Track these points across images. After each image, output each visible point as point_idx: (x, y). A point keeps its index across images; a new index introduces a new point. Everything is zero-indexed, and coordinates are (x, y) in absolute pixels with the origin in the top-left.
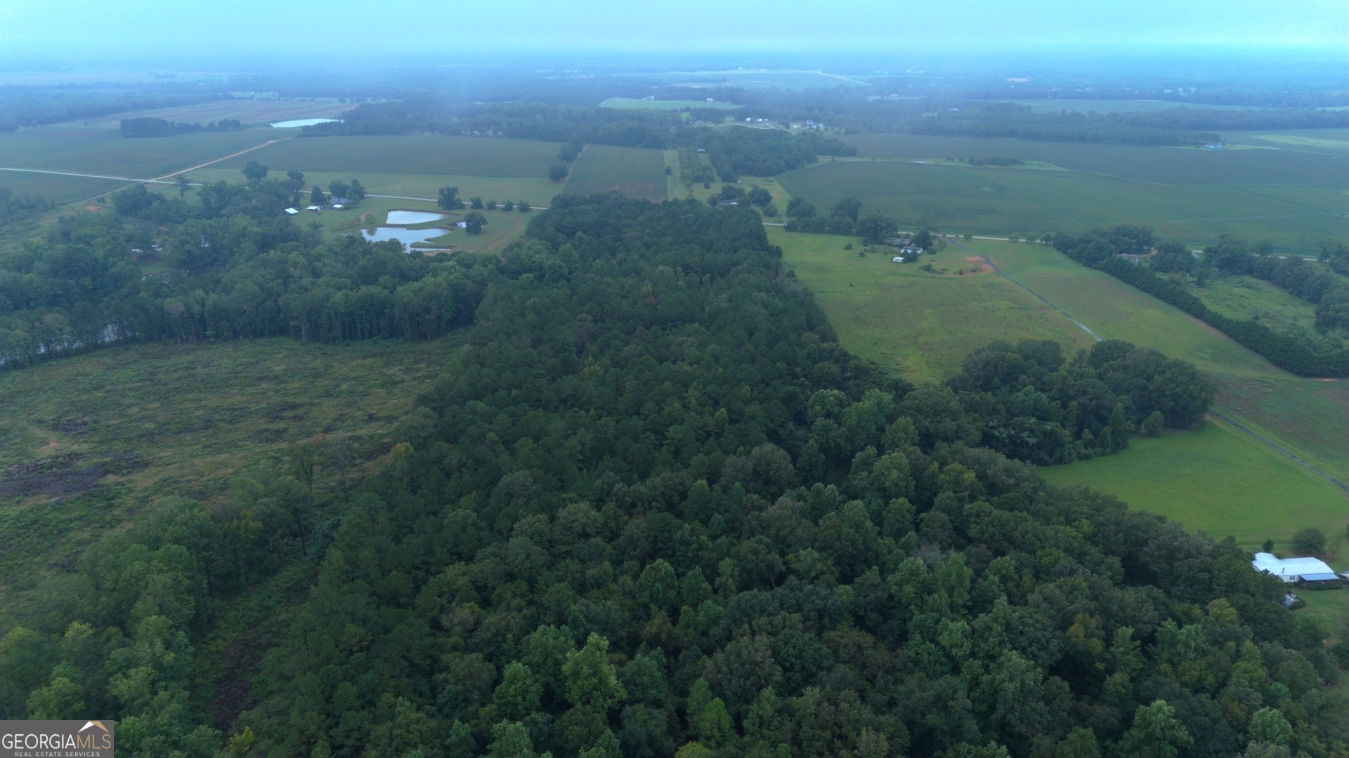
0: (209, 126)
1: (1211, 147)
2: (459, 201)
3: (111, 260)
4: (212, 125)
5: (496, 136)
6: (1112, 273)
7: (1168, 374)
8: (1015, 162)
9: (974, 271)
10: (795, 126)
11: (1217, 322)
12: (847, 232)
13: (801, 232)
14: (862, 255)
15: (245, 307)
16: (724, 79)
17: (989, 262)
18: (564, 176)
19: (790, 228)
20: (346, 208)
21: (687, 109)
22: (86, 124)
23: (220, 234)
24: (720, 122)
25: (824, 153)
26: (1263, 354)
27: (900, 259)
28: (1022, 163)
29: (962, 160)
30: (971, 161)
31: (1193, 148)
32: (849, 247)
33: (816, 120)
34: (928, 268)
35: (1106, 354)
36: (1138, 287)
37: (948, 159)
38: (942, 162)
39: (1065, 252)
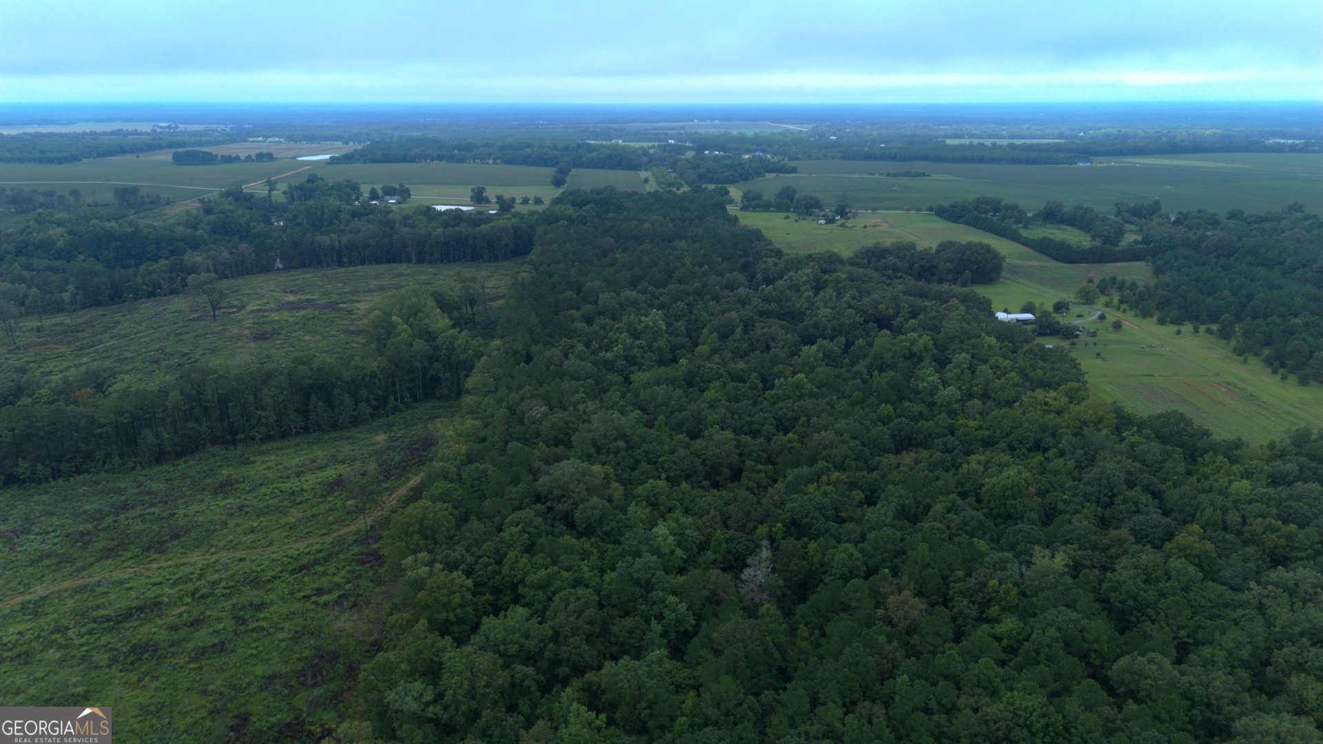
0: (246, 158)
1: (1081, 164)
2: (486, 197)
3: (252, 224)
4: (249, 157)
5: (495, 163)
6: (969, 224)
7: (974, 249)
8: (923, 175)
9: (875, 226)
10: (747, 156)
11: (1026, 243)
12: (787, 210)
13: (752, 211)
14: (796, 221)
15: (371, 241)
16: (682, 128)
17: (886, 222)
18: (563, 184)
19: (744, 209)
20: (399, 203)
21: (653, 147)
22: (138, 157)
23: (319, 212)
24: (683, 155)
25: (770, 171)
26: (1049, 255)
27: (823, 221)
28: (930, 176)
29: (882, 174)
30: (888, 175)
31: (1067, 166)
32: (787, 218)
33: (764, 151)
34: (842, 225)
35: (943, 247)
36: (984, 230)
37: (871, 174)
38: (866, 176)
39: (941, 217)
